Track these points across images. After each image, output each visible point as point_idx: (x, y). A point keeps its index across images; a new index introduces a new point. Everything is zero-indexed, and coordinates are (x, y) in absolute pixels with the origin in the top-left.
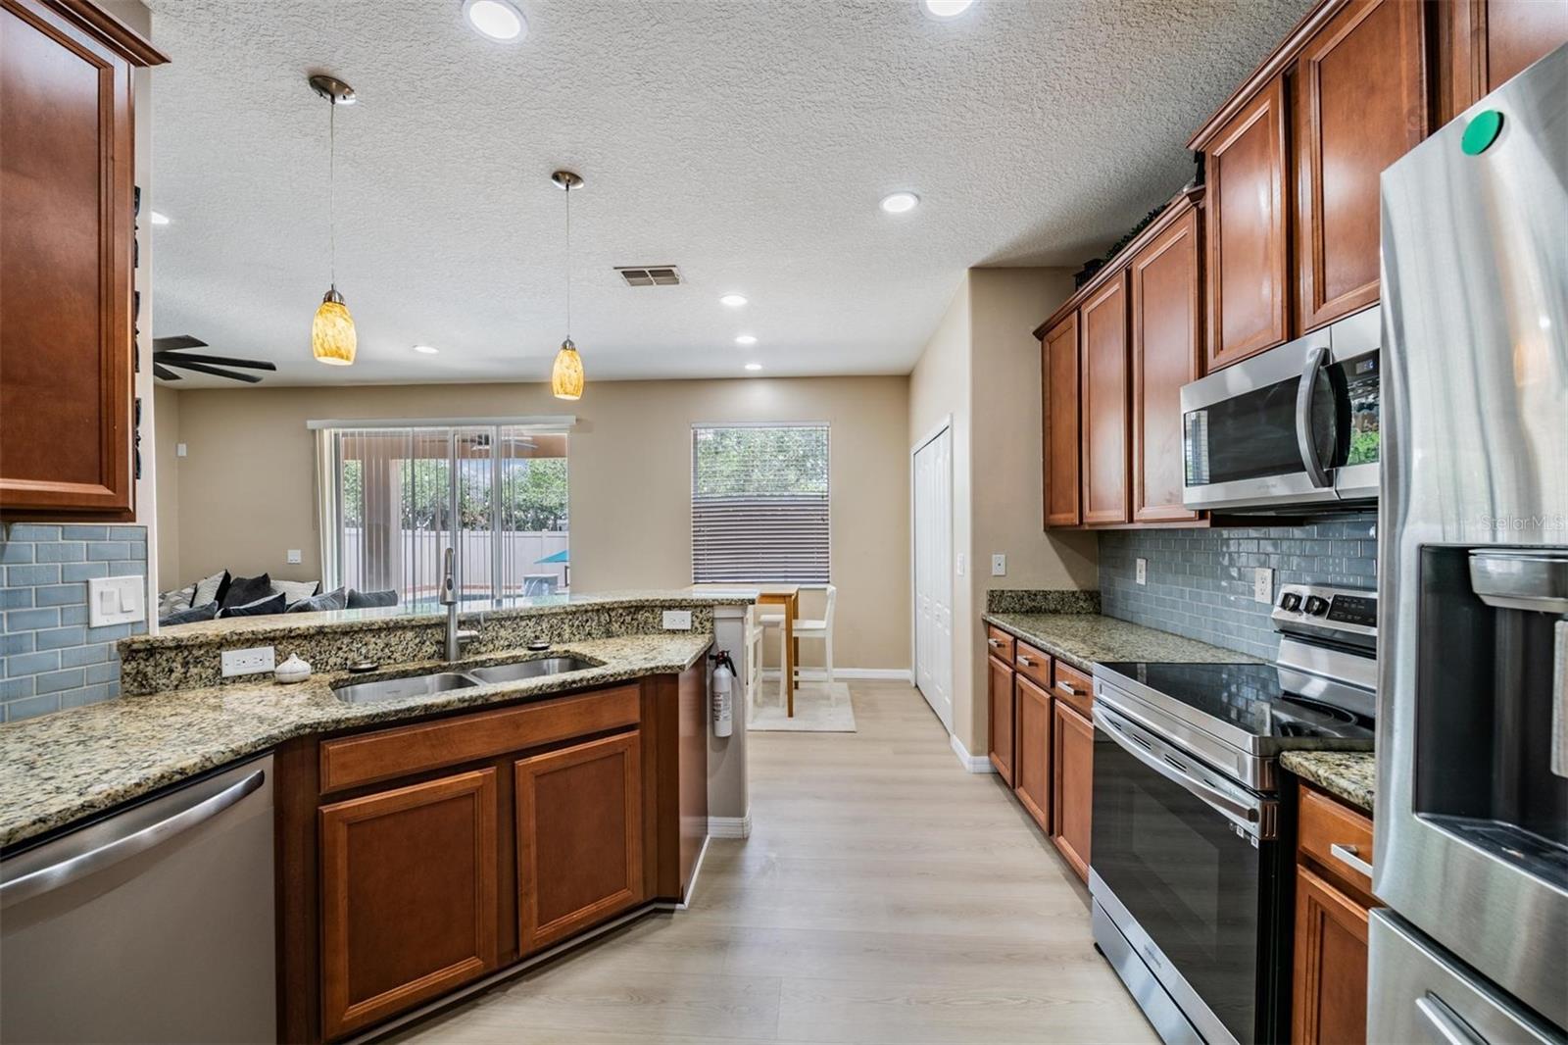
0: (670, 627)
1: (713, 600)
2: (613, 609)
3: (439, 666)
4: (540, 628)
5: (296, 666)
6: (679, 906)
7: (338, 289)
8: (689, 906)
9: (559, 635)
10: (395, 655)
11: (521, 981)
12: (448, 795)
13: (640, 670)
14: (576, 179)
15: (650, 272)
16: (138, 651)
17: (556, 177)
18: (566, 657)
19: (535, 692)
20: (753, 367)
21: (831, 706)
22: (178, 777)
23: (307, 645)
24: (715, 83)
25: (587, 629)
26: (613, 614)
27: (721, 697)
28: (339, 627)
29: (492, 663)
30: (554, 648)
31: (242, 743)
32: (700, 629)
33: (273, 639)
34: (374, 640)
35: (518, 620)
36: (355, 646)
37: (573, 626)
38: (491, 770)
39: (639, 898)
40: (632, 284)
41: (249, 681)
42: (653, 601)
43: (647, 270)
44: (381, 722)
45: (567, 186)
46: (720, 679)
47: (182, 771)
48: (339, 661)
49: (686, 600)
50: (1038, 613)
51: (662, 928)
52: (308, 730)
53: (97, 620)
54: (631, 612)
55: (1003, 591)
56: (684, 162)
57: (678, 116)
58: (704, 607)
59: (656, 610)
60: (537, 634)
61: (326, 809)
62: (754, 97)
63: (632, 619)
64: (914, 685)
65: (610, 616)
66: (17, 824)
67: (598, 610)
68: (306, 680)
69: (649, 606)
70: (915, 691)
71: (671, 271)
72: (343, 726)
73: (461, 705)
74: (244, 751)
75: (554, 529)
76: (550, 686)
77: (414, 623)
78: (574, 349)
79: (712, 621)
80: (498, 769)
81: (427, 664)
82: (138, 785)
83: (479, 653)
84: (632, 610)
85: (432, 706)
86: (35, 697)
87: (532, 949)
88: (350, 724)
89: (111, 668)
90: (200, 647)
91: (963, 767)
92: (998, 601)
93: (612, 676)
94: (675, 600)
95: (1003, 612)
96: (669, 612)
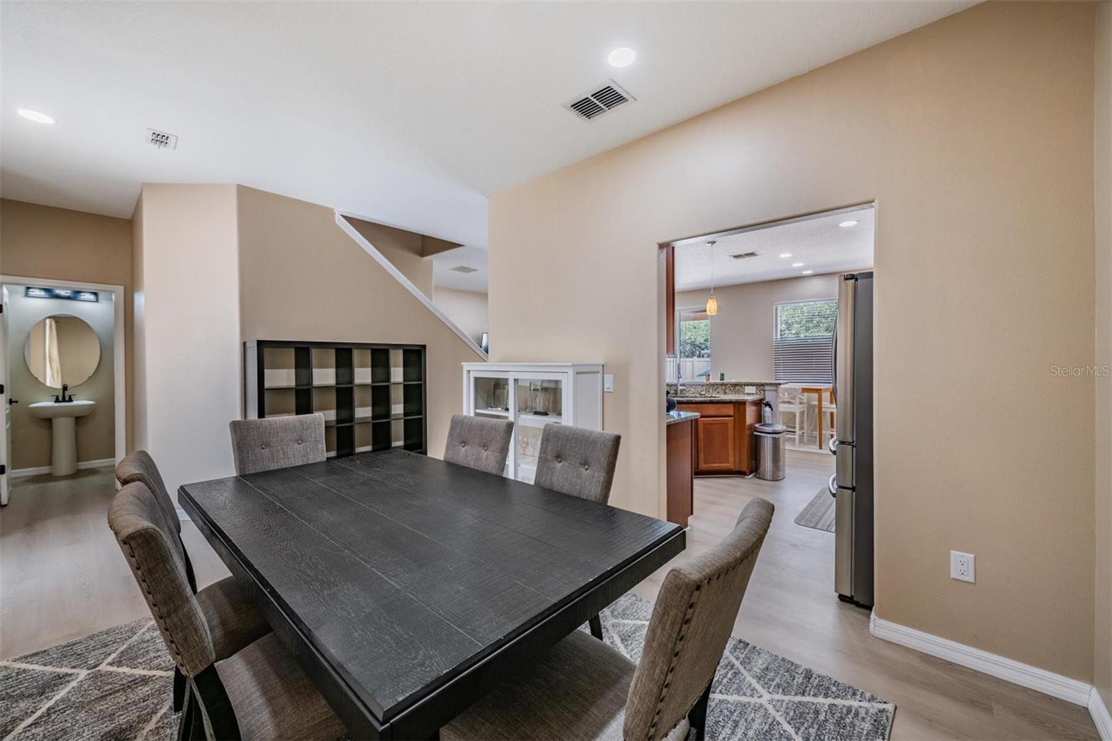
1: (764, 383)
4: (703, 389)
9: (709, 392)
14: (715, 242)
17: (708, 243)
19: (703, 401)
20: (807, 273)
25: (718, 391)
26: (727, 386)
27: (767, 418)
32: (759, 393)
35: (696, 385)
37: (713, 389)
40: (738, 259)
43: (743, 254)
45: (712, 244)
46: (766, 411)
49: (753, 383)
58: (761, 385)
59: (742, 386)
63: (734, 389)
67: (721, 385)
69: (740, 384)
71: (753, 253)
75: (699, 356)
76: (707, 400)
79: (764, 390)
83: (685, 394)
84: (734, 385)
94: (749, 383)
96: (747, 387)
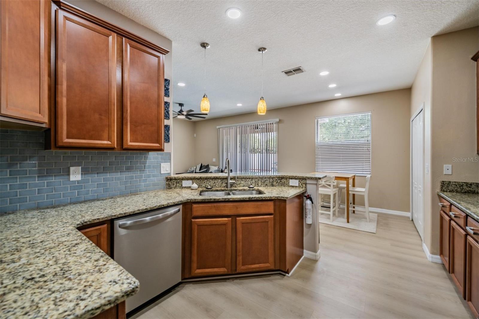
0: (292, 185)
1: (306, 177)
2: (274, 178)
3: (225, 189)
4: (252, 182)
5: (195, 186)
6: (287, 275)
7: (206, 94)
8: (291, 276)
9: (258, 184)
10: (216, 185)
11: (238, 280)
12: (219, 223)
13: (273, 197)
14: (265, 49)
15: (293, 70)
16: (169, 179)
17: (259, 50)
18: (258, 191)
19: (242, 199)
20: (338, 95)
21: (367, 221)
22: (162, 206)
23: (198, 181)
24: (299, 5)
25: (266, 183)
26: (274, 179)
27: (308, 210)
28: (204, 177)
29: (238, 190)
30: (255, 188)
31: (175, 201)
32: (301, 187)
33: (192, 179)
34: (212, 181)
35: (246, 179)
36: (208, 182)
37: (262, 182)
38: (230, 219)
39: (272, 267)
40: (289, 75)
41: (187, 188)
42: (286, 176)
43: (292, 70)
44: (204, 201)
45: (262, 52)
46: (307, 204)
47: (163, 205)
48: (204, 185)
49: (297, 176)
50: (473, 193)
51: (280, 279)
52: (189, 201)
53: (162, 172)
54: (279, 179)
55: (450, 182)
56: (295, 33)
57: (290, 20)
58: (303, 179)
59: (288, 179)
60: (251, 183)
61: (193, 220)
62: (314, 4)
63: (280, 181)
64: (411, 219)
65: (273, 180)
66: (135, 210)
67: (269, 178)
68: (197, 189)
69: (285, 178)
70: (412, 222)
71: (300, 68)
72: (196, 201)
73: (223, 200)
74: (176, 203)
76: (246, 198)
77: (220, 178)
78: (263, 100)
79: (306, 184)
80: (232, 219)
81: (223, 189)
82: (155, 207)
83: (236, 187)
84: (280, 178)
85: (216, 199)
86: (152, 187)
87: (240, 271)
88: (198, 200)
89: (164, 182)
90: (179, 179)
91: (427, 258)
92: (446, 186)
93: (264, 197)
94: (293, 176)
95: (449, 192)
96: (291, 180)
